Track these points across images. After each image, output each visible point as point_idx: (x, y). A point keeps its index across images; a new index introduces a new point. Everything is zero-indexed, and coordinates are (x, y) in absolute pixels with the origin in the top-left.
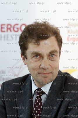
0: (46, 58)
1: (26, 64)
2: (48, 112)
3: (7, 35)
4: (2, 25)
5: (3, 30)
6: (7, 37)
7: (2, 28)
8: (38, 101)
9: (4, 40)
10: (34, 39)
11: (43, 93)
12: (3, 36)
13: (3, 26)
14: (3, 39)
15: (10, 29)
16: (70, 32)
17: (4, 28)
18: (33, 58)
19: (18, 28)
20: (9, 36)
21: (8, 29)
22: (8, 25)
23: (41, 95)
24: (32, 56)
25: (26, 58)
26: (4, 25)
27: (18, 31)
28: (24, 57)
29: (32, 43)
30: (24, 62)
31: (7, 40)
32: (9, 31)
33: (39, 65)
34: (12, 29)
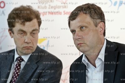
0: (28, 34)
1: (12, 38)
2: (24, 75)
8: (17, 65)
11: (23, 60)
16: (40, 7)
18: (19, 34)
23: (21, 62)
25: (13, 33)
28: (11, 32)
30: (11, 36)
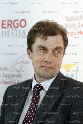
3: (8, 31)
4: (3, 21)
5: (4, 26)
6: (8, 33)
7: (3, 24)
9: (6, 36)
10: (42, 33)
12: (4, 32)
13: (4, 23)
14: (4, 35)
15: (10, 25)
17: (5, 24)
19: (18, 24)
20: (10, 32)
21: (8, 25)
22: (8, 21)
24: (38, 49)
26: (5, 21)
27: (18, 27)
29: (40, 38)
31: (8, 36)
32: (9, 27)
33: (43, 58)
34: (12, 25)
